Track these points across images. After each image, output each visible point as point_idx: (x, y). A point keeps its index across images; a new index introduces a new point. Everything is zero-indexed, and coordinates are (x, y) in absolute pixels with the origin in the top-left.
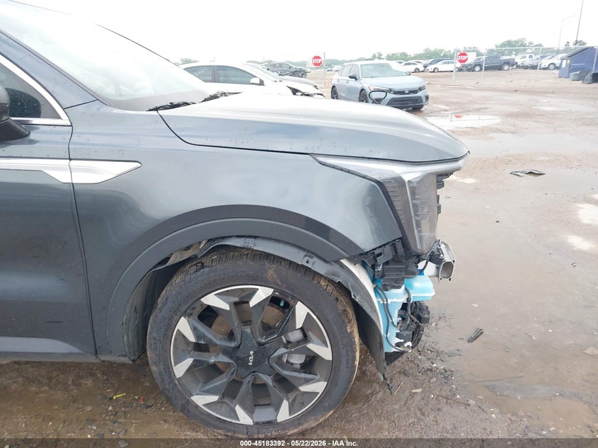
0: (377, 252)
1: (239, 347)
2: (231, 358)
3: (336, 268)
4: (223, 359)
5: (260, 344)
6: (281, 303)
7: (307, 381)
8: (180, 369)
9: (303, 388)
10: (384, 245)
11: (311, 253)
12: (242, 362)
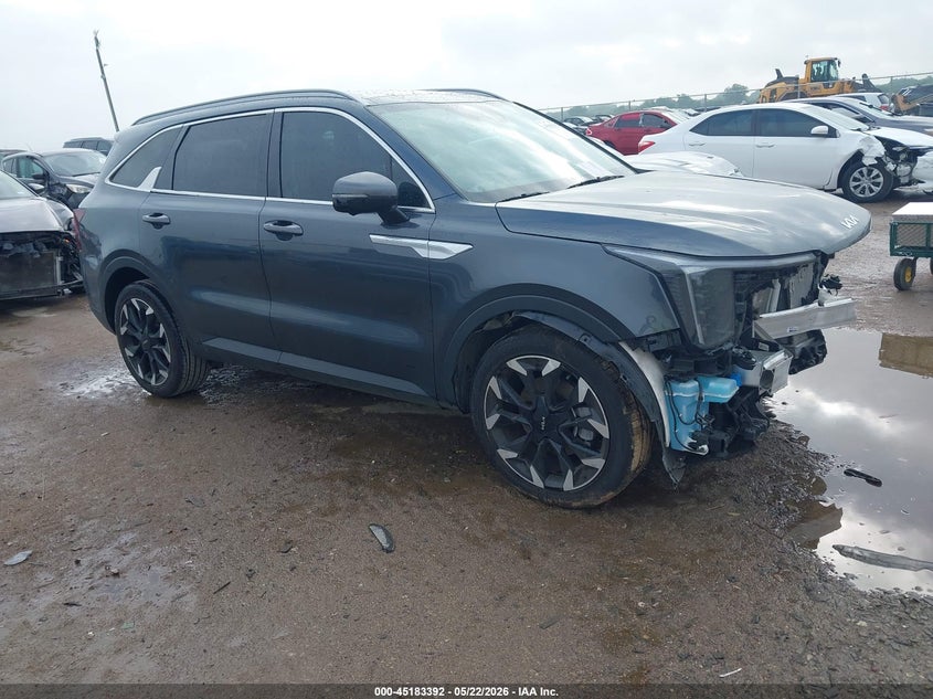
0: (652, 339)
1: (534, 411)
2: (529, 420)
3: (612, 350)
4: (523, 420)
5: (551, 412)
6: (566, 377)
7: (589, 456)
8: (491, 422)
9: (586, 462)
10: (660, 333)
11: (589, 332)
12: (536, 425)
